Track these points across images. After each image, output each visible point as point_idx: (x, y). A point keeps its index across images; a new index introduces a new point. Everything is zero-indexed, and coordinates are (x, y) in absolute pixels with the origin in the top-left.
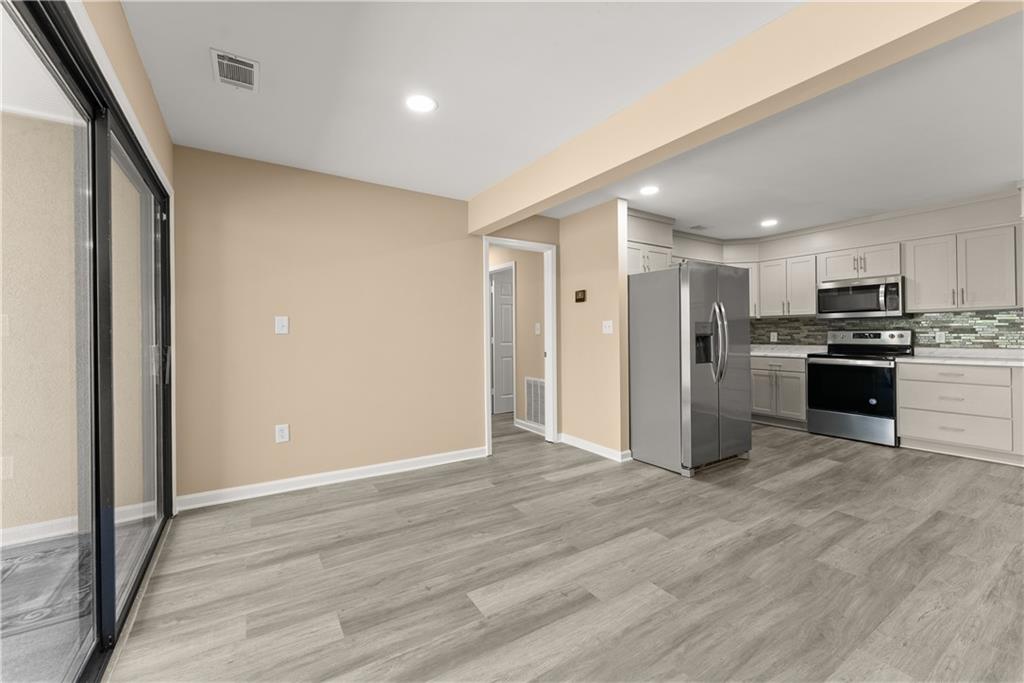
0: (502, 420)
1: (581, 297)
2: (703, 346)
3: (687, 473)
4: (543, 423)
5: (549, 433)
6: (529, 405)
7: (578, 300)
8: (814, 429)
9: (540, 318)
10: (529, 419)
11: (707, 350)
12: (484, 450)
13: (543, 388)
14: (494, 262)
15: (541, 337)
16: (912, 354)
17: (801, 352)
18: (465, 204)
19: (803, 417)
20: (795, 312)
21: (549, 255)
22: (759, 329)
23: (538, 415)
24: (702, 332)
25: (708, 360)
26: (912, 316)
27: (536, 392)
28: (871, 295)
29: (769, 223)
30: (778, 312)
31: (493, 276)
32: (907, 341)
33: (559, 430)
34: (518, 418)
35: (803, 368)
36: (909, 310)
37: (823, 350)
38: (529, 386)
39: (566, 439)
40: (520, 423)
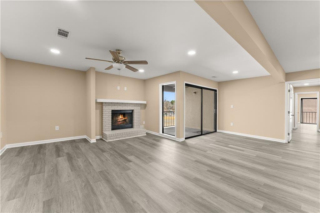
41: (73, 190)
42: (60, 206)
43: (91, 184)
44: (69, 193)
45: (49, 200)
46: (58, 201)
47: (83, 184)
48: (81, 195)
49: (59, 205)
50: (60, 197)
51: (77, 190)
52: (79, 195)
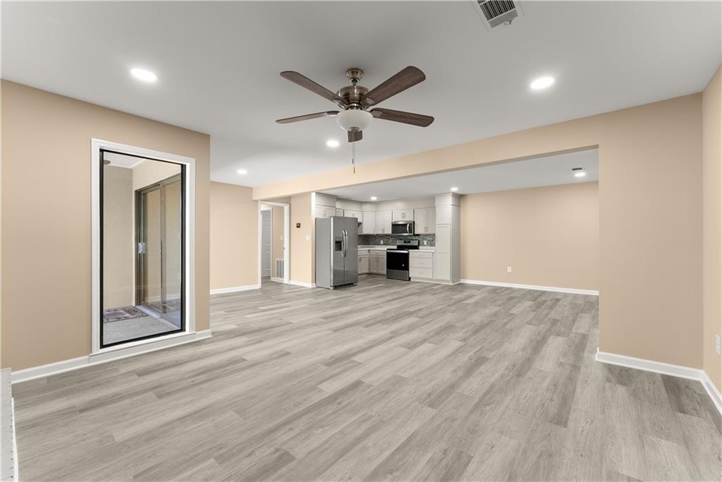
0: (266, 279)
1: (298, 226)
2: (338, 245)
3: (331, 288)
4: (283, 277)
5: (286, 280)
6: (278, 271)
7: (298, 227)
8: (389, 276)
9: (282, 233)
10: (278, 276)
11: (340, 246)
12: (258, 286)
13: (283, 262)
14: (263, 207)
15: (283, 241)
16: (418, 249)
17: (385, 248)
18: (252, 188)
19: (385, 273)
20: (386, 232)
21: (286, 208)
22: (367, 240)
23: (281, 274)
24: (338, 240)
25: (341, 249)
26: (418, 235)
27: (281, 264)
28: (404, 228)
29: (374, 199)
30: (381, 232)
31: (263, 212)
32: (417, 244)
33: (290, 279)
34: (273, 276)
35: (386, 254)
36: (416, 233)
37: (395, 247)
38: (278, 262)
39: (292, 282)
40: (273, 279)
41: (511, 412)
42: (543, 405)
43: (477, 400)
44: (521, 412)
45: (557, 423)
46: (543, 412)
47: (488, 408)
48: (510, 397)
49: (545, 406)
50: (537, 415)
51: (507, 407)
52: (511, 400)
